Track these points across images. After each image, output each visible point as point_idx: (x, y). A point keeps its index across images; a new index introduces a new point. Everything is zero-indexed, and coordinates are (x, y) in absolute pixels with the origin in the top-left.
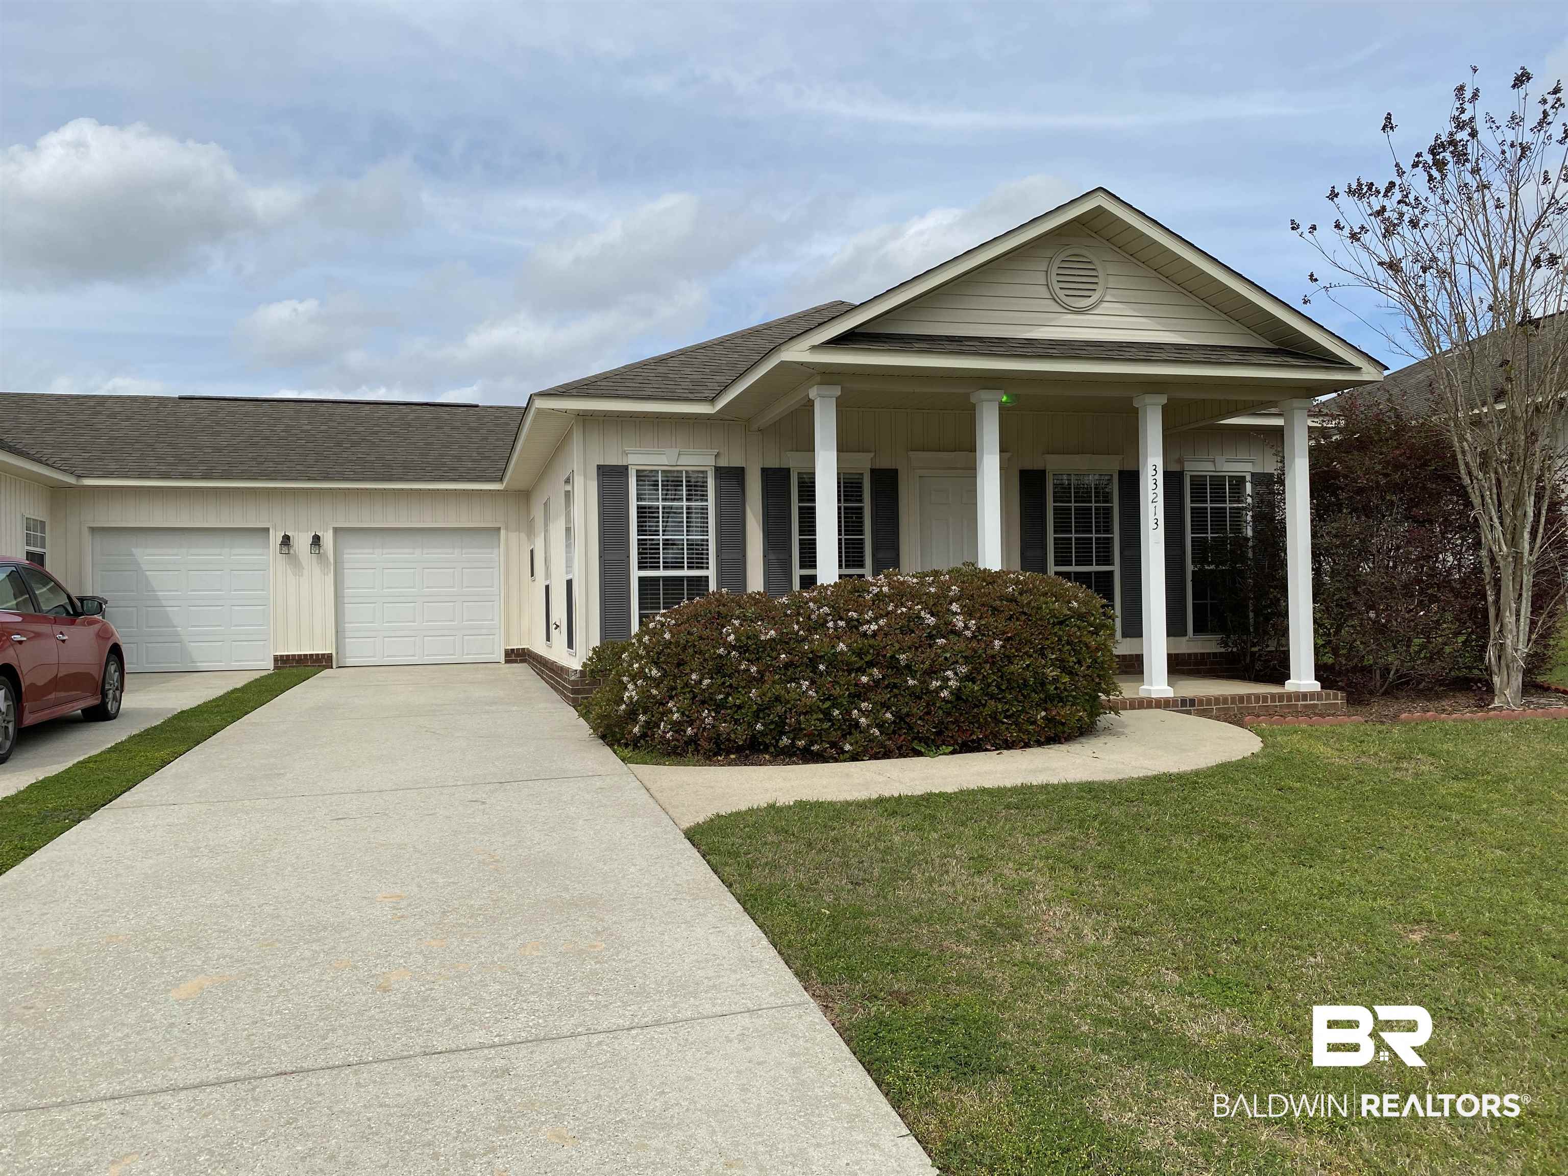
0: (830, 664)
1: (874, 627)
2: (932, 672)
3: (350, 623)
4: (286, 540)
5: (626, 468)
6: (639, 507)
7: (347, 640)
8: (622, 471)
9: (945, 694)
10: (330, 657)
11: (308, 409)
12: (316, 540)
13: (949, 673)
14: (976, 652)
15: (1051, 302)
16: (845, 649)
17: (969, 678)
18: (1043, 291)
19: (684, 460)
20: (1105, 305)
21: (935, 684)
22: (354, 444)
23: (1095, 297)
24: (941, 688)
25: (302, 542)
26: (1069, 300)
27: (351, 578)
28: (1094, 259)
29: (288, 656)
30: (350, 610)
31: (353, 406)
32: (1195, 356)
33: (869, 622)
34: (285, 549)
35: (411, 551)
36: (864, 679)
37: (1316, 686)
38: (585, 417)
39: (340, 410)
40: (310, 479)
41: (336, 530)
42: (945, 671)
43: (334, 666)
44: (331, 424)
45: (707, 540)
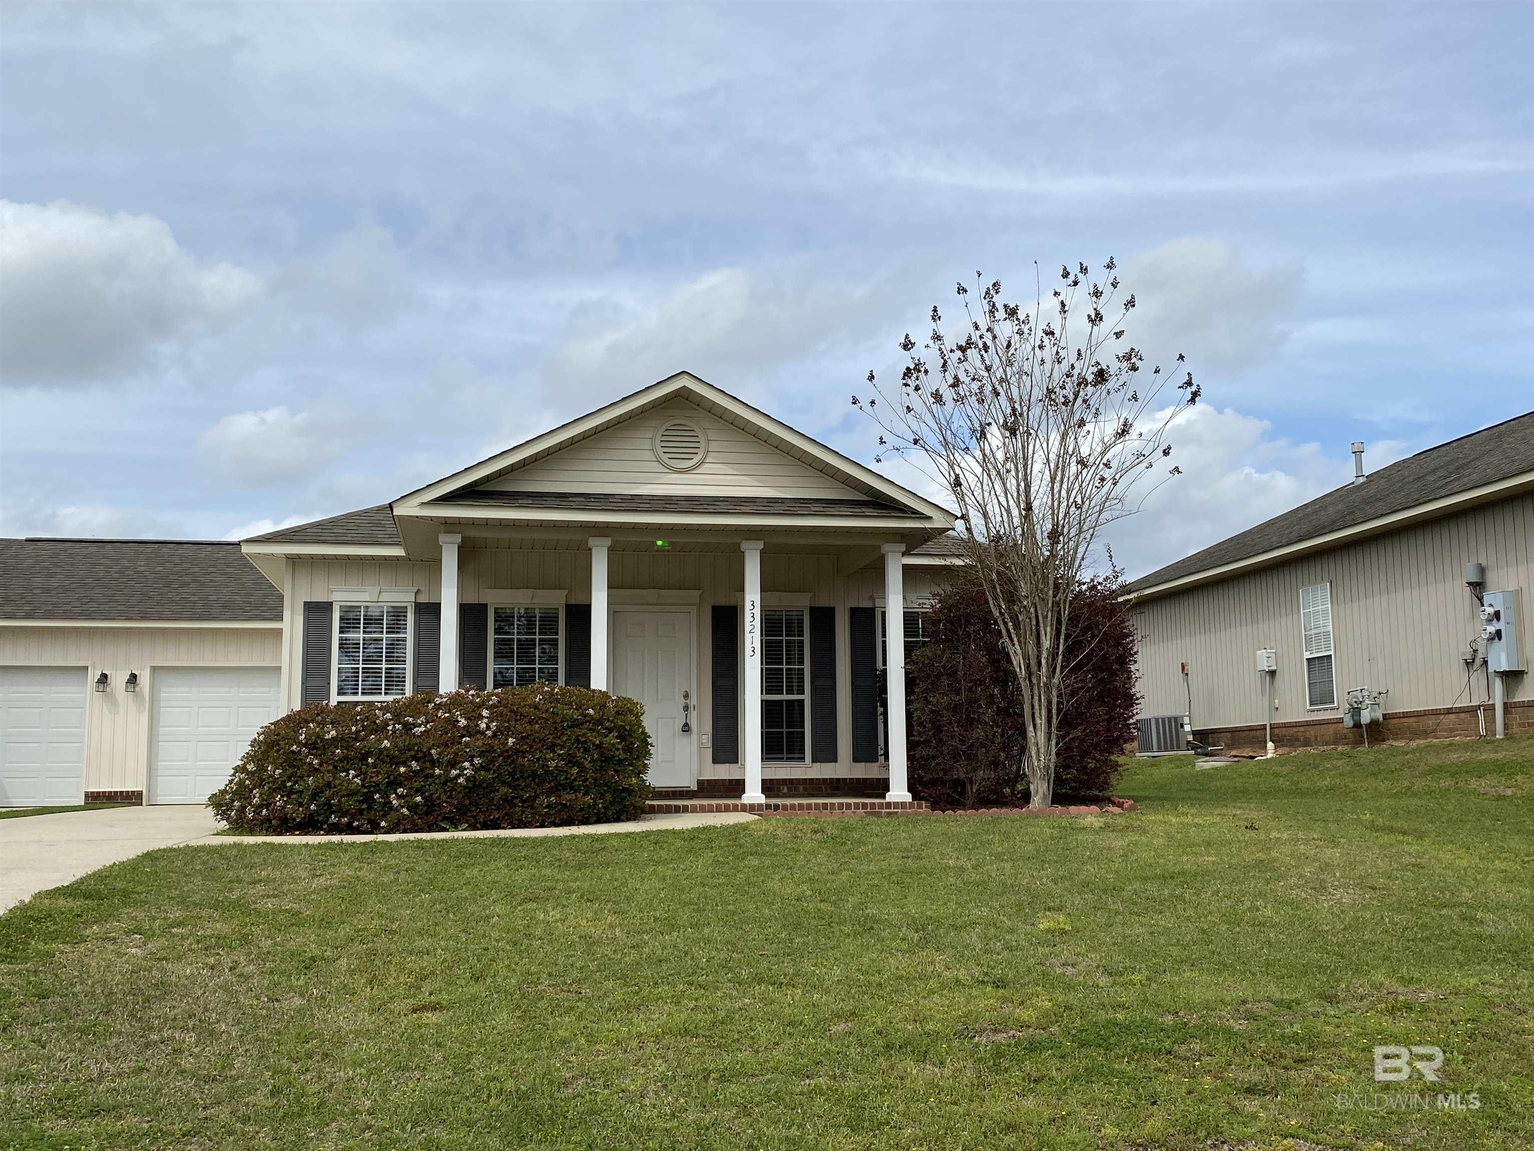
0: (378, 758)
1: (422, 729)
2: (453, 764)
3: (164, 761)
4: (104, 678)
5: (331, 604)
6: (341, 639)
7: (160, 778)
8: (327, 607)
9: (461, 780)
10: (140, 794)
11: (149, 550)
12: (133, 679)
13: (466, 764)
14: (493, 747)
15: (656, 464)
16: (388, 745)
17: (484, 768)
18: (649, 455)
19: (385, 597)
20: (706, 465)
21: (454, 772)
22: (185, 585)
23: (697, 459)
24: (459, 776)
25: (119, 679)
26: (673, 463)
27: (166, 715)
28: (695, 428)
29: (98, 793)
30: (164, 748)
31: (196, 547)
32: (778, 508)
33: (420, 726)
34: (101, 688)
35: (227, 689)
36: (402, 769)
37: (908, 797)
38: (293, 560)
39: (181, 551)
40: (128, 619)
41: (154, 669)
42: (463, 762)
43: (144, 803)
44: (167, 565)
45: (405, 669)
